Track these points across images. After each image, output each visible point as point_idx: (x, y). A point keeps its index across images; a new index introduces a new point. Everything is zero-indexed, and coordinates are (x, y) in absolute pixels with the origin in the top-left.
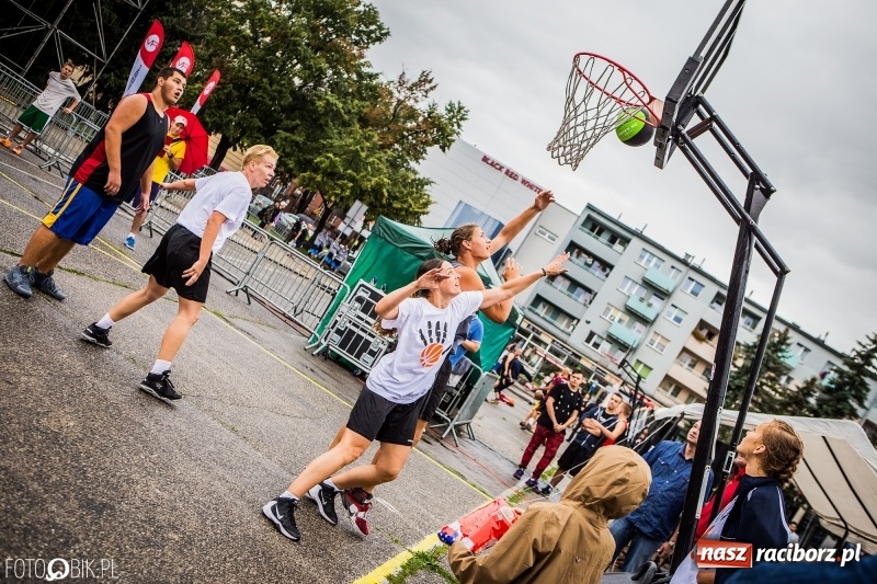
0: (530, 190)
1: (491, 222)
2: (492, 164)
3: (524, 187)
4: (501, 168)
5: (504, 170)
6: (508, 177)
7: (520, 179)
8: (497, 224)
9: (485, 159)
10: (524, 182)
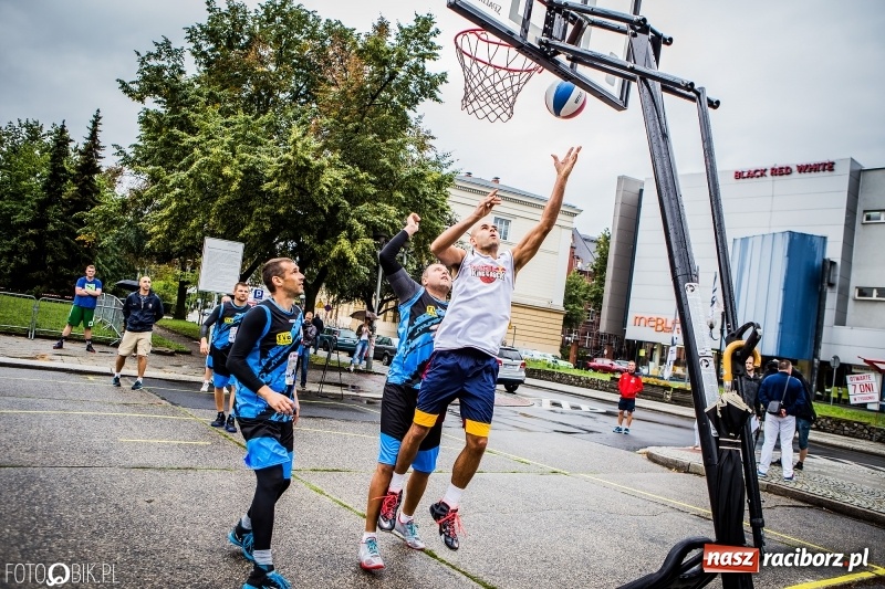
0: (817, 174)
1: (779, 238)
2: (751, 175)
3: (807, 174)
4: (763, 173)
5: (768, 173)
6: (778, 177)
7: (795, 169)
8: (787, 235)
9: (739, 175)
10: (802, 169)
